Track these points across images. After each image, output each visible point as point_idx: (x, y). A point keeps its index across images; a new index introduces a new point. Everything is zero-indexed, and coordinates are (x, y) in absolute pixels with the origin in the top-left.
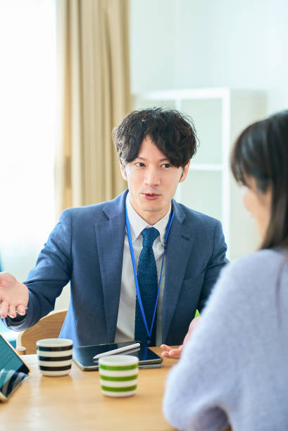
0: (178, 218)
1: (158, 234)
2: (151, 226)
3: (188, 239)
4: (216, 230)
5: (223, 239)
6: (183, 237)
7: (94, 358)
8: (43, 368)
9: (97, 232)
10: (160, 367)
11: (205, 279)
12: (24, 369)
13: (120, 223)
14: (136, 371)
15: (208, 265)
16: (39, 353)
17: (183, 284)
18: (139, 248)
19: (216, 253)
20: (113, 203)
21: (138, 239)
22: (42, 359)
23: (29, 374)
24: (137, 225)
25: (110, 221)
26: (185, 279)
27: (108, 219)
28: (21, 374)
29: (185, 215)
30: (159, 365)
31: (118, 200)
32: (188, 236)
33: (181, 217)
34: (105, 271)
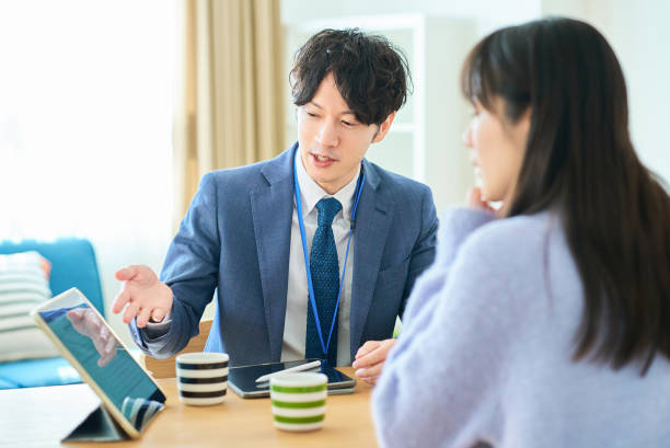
0: (371, 183)
1: (340, 207)
2: (330, 196)
3: (384, 213)
4: (423, 200)
5: (434, 212)
6: (377, 209)
7: (258, 381)
8: (186, 394)
9: (253, 203)
10: (351, 393)
11: (409, 271)
12: (159, 396)
13: (286, 190)
14: (323, 395)
15: (414, 249)
16: (180, 373)
17: (379, 277)
18: (312, 227)
19: (424, 232)
20: (275, 162)
21: (311, 213)
22: (185, 381)
23: (166, 402)
24: (311, 194)
25: (272, 188)
26: (381, 270)
27: (269, 185)
28: (154, 404)
29: (379, 179)
30: (351, 390)
31: (284, 157)
32: (385, 209)
33: (374, 182)
34: (264, 259)
